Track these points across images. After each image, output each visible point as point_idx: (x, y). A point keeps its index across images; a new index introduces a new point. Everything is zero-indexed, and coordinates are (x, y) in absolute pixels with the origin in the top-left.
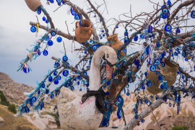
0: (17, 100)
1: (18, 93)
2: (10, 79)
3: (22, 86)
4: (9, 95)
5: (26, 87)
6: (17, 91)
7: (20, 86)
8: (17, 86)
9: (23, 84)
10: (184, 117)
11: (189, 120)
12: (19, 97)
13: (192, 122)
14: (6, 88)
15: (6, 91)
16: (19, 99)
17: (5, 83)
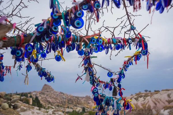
0: (54, 103)
1: (55, 98)
2: (51, 89)
3: (59, 94)
4: (49, 100)
5: (62, 94)
6: (55, 97)
7: (58, 94)
8: (56, 94)
9: (60, 92)
10: (142, 110)
11: (146, 112)
12: (55, 101)
13: (148, 113)
14: (47, 95)
15: (47, 97)
16: (55, 103)
17: (48, 92)
